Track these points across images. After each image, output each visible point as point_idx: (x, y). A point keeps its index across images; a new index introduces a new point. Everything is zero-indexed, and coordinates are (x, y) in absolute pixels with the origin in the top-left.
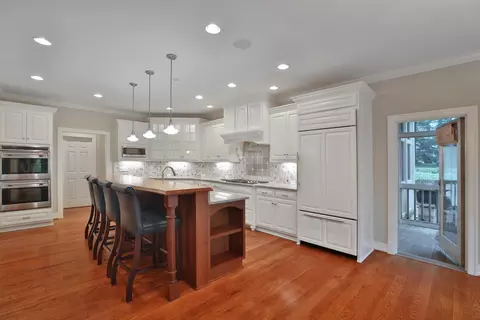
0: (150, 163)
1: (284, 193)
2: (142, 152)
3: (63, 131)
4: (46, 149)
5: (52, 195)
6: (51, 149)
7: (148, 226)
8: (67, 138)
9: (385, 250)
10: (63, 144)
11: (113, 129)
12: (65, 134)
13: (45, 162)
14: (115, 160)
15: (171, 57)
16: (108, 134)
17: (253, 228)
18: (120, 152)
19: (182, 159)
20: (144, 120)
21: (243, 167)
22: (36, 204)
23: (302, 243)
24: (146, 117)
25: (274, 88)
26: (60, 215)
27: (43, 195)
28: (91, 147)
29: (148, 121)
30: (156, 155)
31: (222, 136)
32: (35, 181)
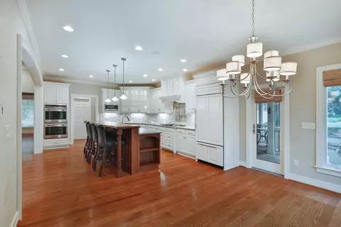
0: (121, 114)
1: (190, 132)
2: (116, 107)
3: (74, 96)
4: (65, 106)
5: (68, 131)
6: (68, 107)
7: (110, 144)
8: (76, 100)
9: (244, 165)
10: (74, 103)
11: (100, 94)
12: (75, 97)
13: (65, 113)
14: (101, 112)
15: (124, 59)
16: (97, 97)
17: (175, 152)
18: (104, 107)
19: (139, 112)
20: (118, 89)
21: (173, 116)
22: (59, 136)
23: (199, 161)
24: (119, 87)
25: (185, 70)
26: (72, 143)
27: (64, 131)
28: (89, 104)
29: (119, 89)
30: (124, 110)
31: (160, 98)
32: (59, 123)
